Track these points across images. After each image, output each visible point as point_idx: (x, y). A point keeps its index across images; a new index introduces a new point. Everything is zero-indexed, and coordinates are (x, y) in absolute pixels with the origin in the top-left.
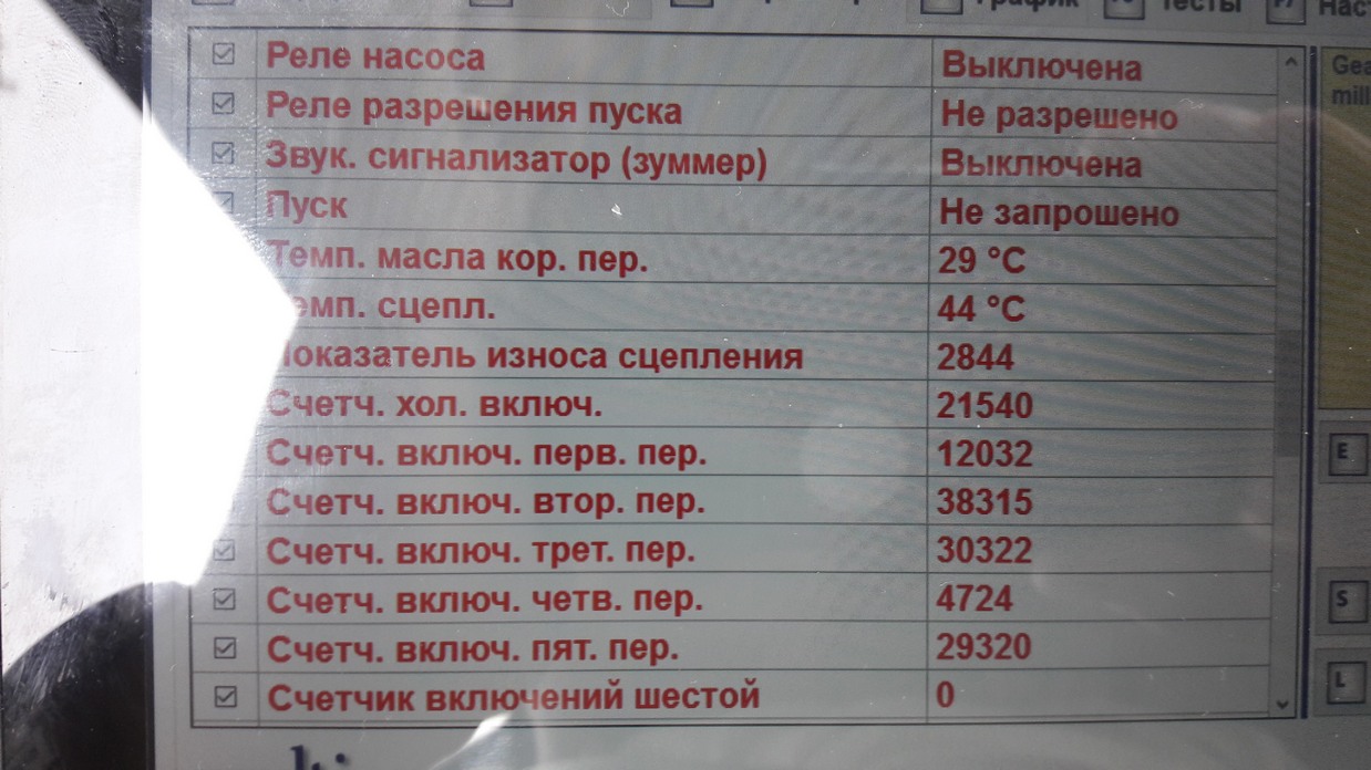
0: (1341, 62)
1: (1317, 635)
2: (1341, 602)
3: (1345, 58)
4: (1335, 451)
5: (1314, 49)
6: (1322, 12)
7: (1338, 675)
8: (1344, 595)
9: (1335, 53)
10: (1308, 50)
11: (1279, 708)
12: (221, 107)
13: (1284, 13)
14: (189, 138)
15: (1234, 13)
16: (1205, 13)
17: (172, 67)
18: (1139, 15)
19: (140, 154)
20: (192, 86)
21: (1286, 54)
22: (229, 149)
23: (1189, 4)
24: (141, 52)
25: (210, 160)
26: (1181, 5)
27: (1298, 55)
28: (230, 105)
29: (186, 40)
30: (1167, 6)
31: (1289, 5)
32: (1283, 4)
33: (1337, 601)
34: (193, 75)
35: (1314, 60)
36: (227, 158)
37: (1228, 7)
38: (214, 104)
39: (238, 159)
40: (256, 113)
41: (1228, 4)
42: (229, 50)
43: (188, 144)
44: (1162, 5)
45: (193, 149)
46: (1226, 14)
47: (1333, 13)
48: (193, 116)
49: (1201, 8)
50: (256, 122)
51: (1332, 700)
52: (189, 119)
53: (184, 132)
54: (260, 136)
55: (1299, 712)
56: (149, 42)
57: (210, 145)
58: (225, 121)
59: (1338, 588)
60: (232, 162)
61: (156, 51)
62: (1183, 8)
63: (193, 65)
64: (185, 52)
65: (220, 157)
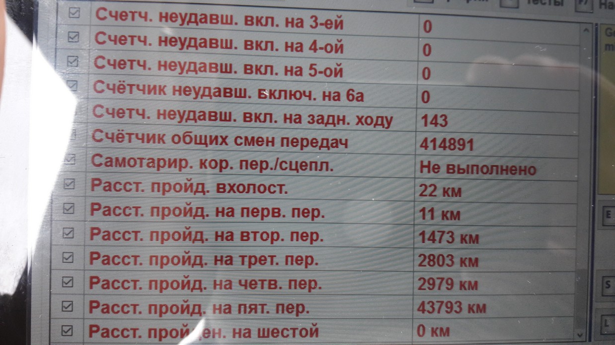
0: (609, 31)
1: (596, 302)
2: (607, 286)
3: (611, 29)
4: (605, 213)
5: (597, 24)
6: (600, 7)
7: (606, 321)
8: (609, 283)
9: (606, 27)
10: (594, 25)
11: (578, 337)
12: (72, 39)
13: (583, 7)
14: (56, 53)
15: (560, 7)
16: (547, 6)
17: (49, 18)
18: (516, 6)
19: (31, 61)
20: (58, 28)
21: (584, 26)
22: (76, 59)
23: (539, 2)
24: (33, 11)
25: (66, 64)
26: (536, 2)
27: (589, 27)
28: (77, 37)
29: (56, 5)
30: (529, 2)
31: (586, 3)
32: (583, 3)
33: (606, 285)
34: (59, 23)
35: (597, 29)
36: (75, 64)
37: (557, 4)
38: (69, 37)
39: (80, 65)
40: (90, 42)
41: (557, 2)
42: (77, 11)
43: (56, 56)
44: (527, 1)
45: (58, 58)
46: (557, 7)
47: (606, 8)
48: (58, 42)
49: (544, 4)
50: (90, 46)
51: (603, 333)
52: (56, 44)
53: (54, 50)
54: (91, 53)
55: (587, 339)
56: (37, 6)
57: (66, 57)
58: (74, 46)
59: (606, 280)
60: (77, 66)
61: (40, 10)
62: (537, 3)
63: (59, 17)
64: (55, 11)
65: (71, 63)
